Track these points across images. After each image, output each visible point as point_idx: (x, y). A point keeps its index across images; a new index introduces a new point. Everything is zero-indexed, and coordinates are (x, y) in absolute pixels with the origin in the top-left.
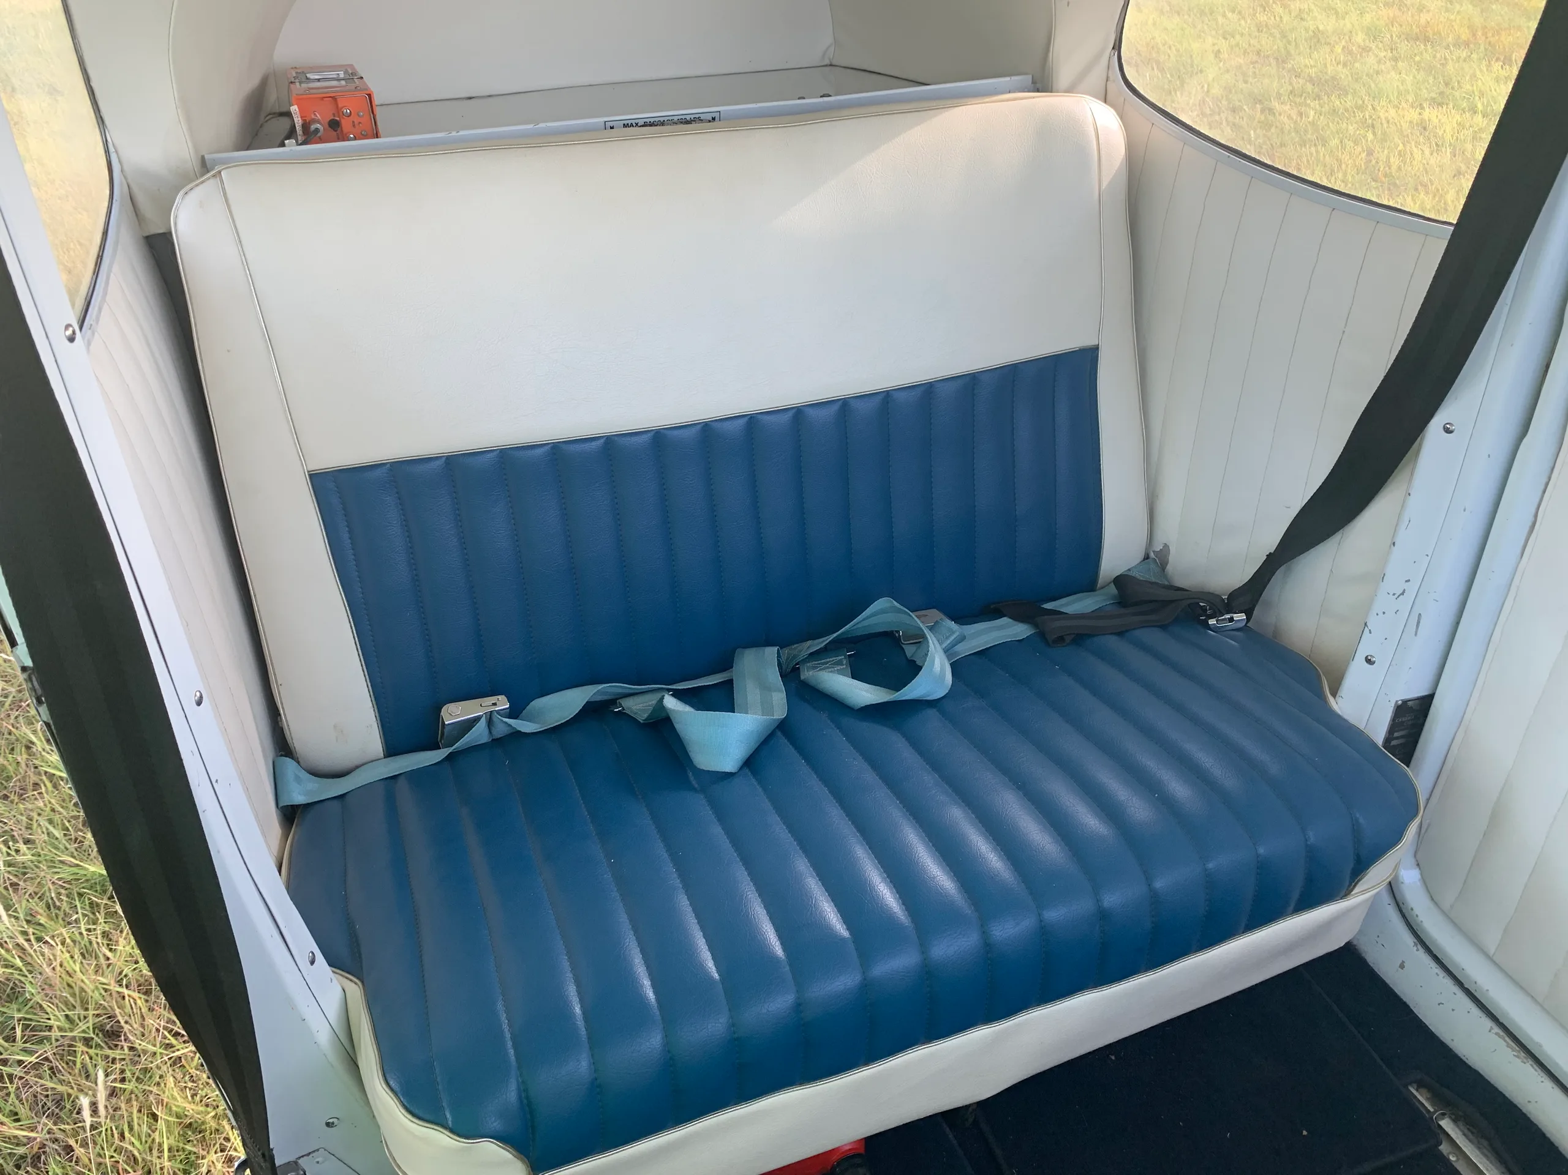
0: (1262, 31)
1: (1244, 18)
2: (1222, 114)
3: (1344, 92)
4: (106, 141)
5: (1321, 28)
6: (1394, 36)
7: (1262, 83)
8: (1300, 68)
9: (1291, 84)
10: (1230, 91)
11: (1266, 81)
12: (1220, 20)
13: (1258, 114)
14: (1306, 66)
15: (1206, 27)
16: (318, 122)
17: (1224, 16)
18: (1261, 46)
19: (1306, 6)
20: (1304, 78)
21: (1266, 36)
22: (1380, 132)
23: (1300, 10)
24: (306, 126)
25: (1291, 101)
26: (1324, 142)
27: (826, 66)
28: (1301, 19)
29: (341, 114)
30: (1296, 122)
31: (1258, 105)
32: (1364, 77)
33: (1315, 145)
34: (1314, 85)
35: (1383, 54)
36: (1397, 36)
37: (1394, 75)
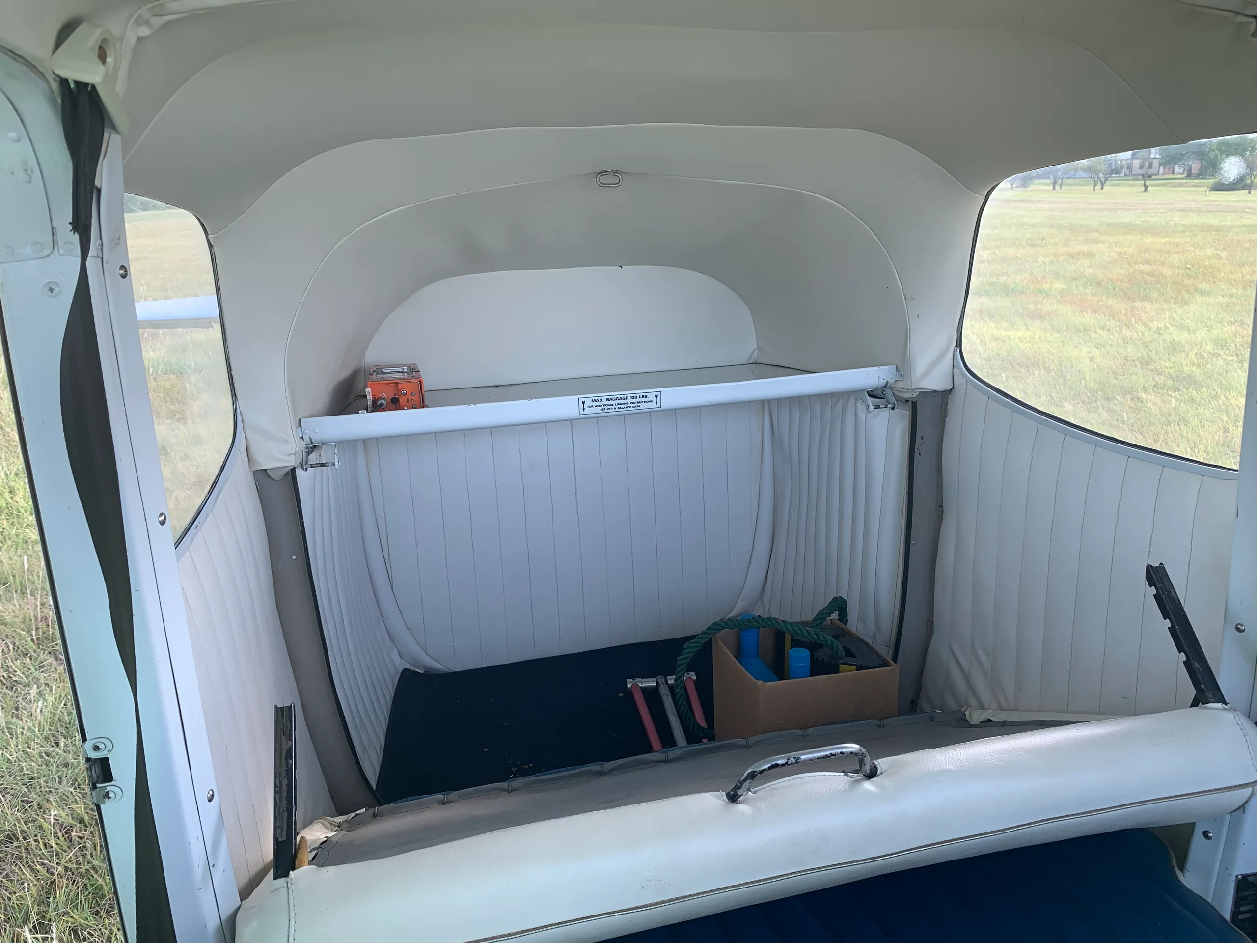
0: (1128, 343)
1: (1112, 334)
2: (1099, 402)
3: (1199, 386)
4: (236, 409)
5: (1176, 339)
6: (1238, 345)
7: (1130, 379)
8: (1161, 368)
9: (1154, 380)
10: (1104, 386)
11: (1134, 378)
12: (1093, 335)
13: (1129, 402)
14: (1166, 367)
15: (1081, 341)
16: (384, 399)
17: (1096, 332)
18: (1128, 353)
19: (1163, 325)
20: (1165, 376)
21: (1131, 346)
22: (1233, 415)
23: (1158, 327)
24: (374, 402)
25: (1155, 392)
26: (1186, 422)
27: (752, 364)
28: (1160, 334)
29: (400, 394)
30: (1160, 408)
31: (1128, 396)
32: (1215, 375)
33: (1178, 424)
34: (1173, 381)
35: (1230, 358)
36: (1240, 345)
37: (1240, 373)
